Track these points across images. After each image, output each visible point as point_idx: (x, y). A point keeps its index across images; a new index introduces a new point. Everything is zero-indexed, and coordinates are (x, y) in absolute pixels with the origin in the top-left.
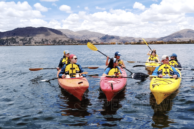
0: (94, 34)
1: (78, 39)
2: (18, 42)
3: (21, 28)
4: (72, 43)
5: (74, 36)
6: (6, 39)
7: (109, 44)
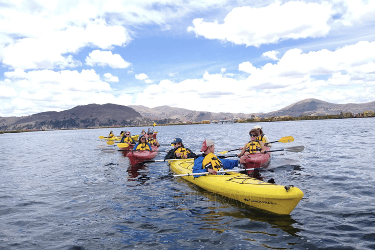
0: (176, 111)
1: (155, 119)
2: (79, 124)
3: (82, 106)
4: (148, 124)
5: (150, 114)
6: (63, 121)
7: (200, 124)
